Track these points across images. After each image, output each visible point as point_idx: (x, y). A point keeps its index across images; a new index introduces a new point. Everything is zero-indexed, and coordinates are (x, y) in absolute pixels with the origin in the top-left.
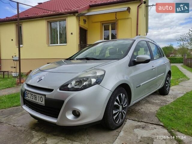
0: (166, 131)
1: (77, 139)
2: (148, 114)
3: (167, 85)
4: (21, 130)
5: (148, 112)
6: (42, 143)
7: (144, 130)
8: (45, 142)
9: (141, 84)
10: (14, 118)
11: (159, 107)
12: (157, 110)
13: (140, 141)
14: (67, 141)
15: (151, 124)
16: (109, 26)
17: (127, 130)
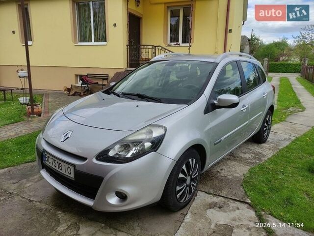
0: (252, 214)
1: (123, 227)
2: (231, 182)
3: (265, 129)
4: (41, 210)
5: (231, 177)
6: (73, 233)
7: (221, 212)
8: (77, 231)
9: (222, 139)
10: (28, 185)
11: (248, 168)
12: (245, 172)
13: (214, 232)
14: (108, 231)
15: (233, 201)
16: (179, 11)
17: (196, 211)
